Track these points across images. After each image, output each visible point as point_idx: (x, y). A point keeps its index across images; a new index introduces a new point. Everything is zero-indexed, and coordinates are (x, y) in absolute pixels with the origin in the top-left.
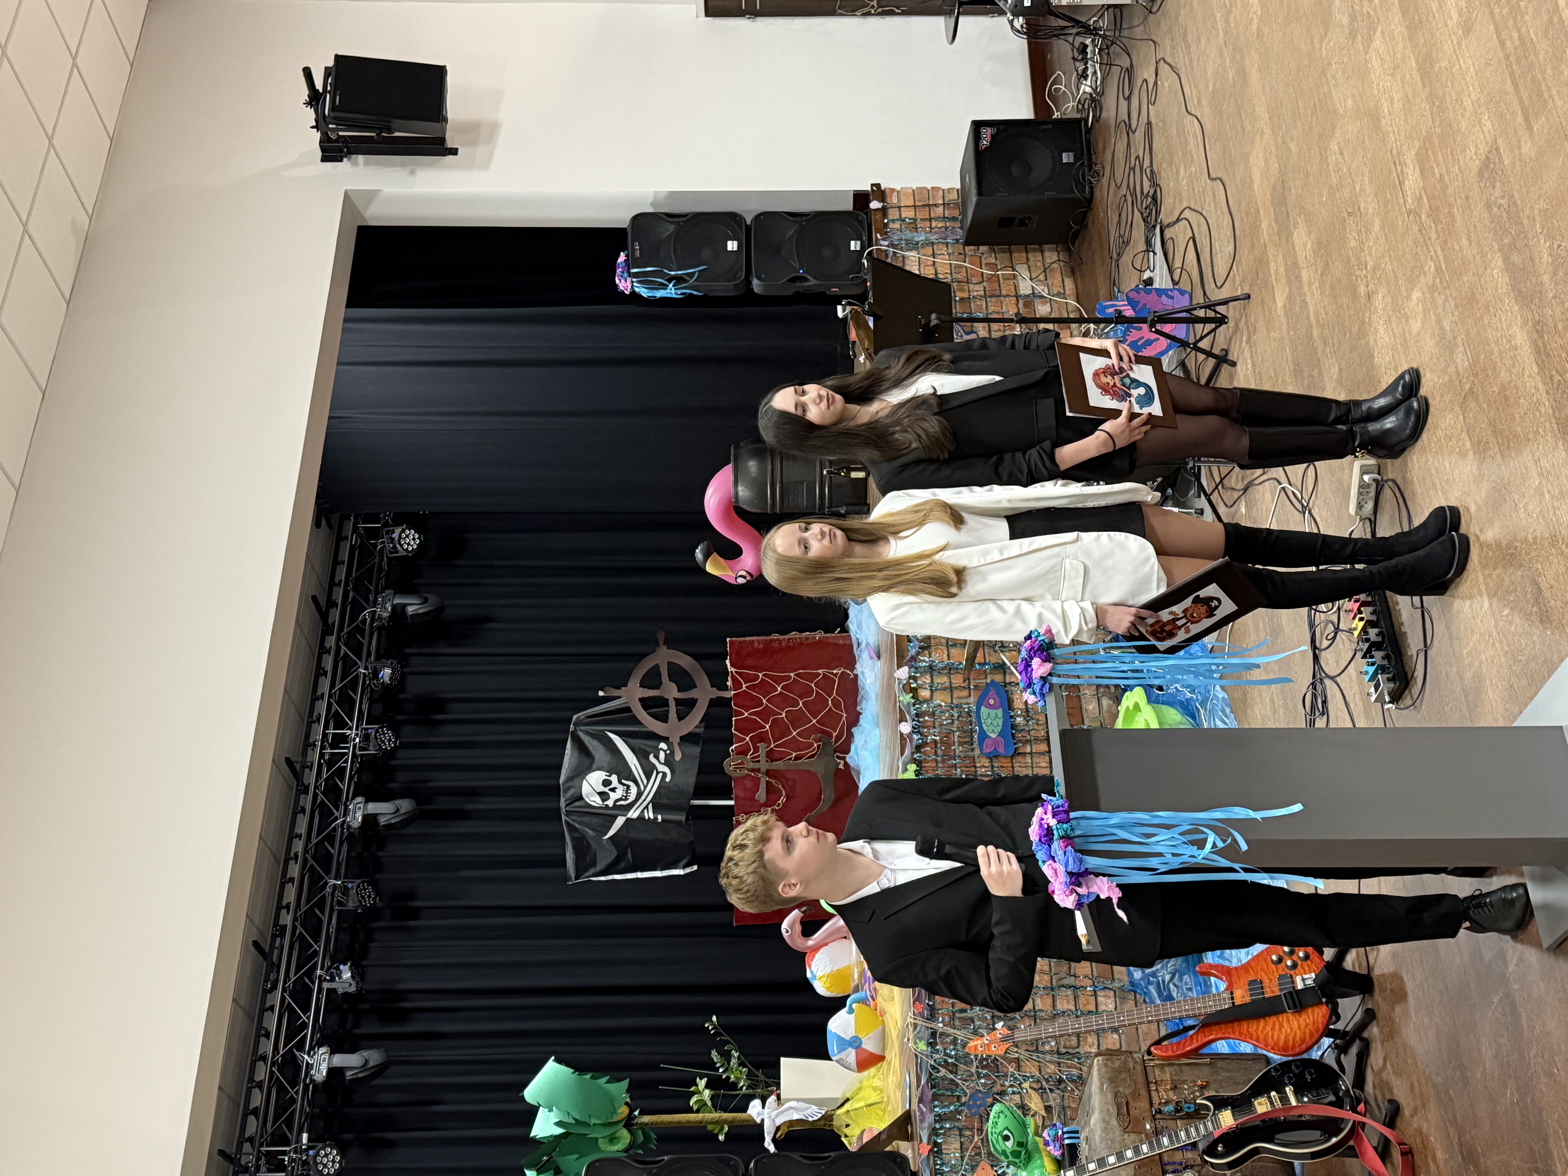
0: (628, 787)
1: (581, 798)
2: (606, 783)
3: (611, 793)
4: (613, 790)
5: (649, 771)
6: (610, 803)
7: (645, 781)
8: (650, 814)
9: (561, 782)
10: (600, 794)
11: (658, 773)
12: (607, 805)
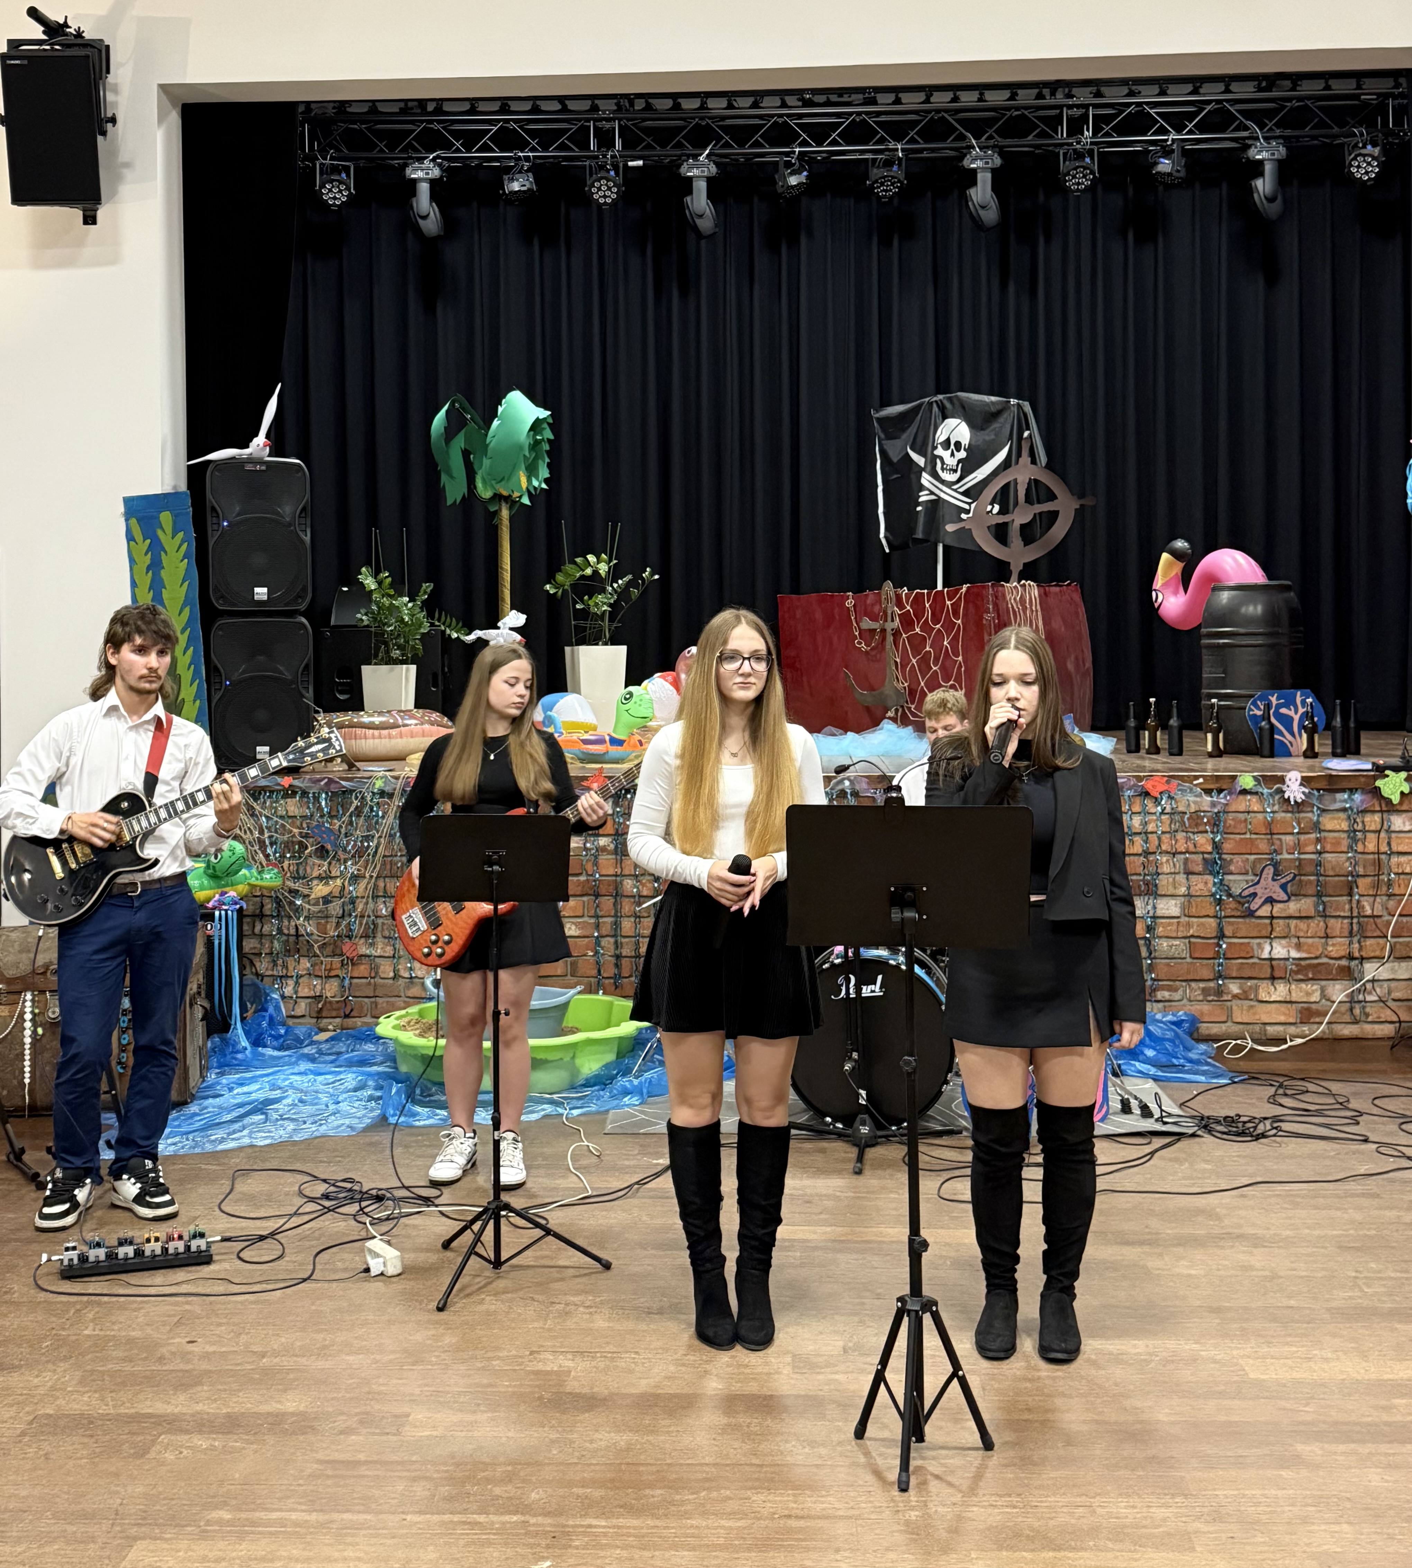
0: (955, 471)
1: (945, 417)
2: (958, 445)
3: (949, 451)
4: (952, 455)
5: (971, 493)
6: (939, 451)
7: (961, 490)
8: (924, 497)
9: (959, 394)
10: (948, 441)
11: (969, 504)
12: (936, 448)
